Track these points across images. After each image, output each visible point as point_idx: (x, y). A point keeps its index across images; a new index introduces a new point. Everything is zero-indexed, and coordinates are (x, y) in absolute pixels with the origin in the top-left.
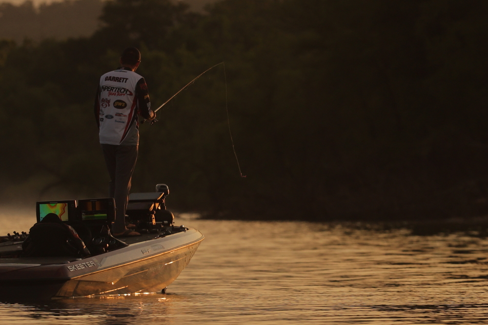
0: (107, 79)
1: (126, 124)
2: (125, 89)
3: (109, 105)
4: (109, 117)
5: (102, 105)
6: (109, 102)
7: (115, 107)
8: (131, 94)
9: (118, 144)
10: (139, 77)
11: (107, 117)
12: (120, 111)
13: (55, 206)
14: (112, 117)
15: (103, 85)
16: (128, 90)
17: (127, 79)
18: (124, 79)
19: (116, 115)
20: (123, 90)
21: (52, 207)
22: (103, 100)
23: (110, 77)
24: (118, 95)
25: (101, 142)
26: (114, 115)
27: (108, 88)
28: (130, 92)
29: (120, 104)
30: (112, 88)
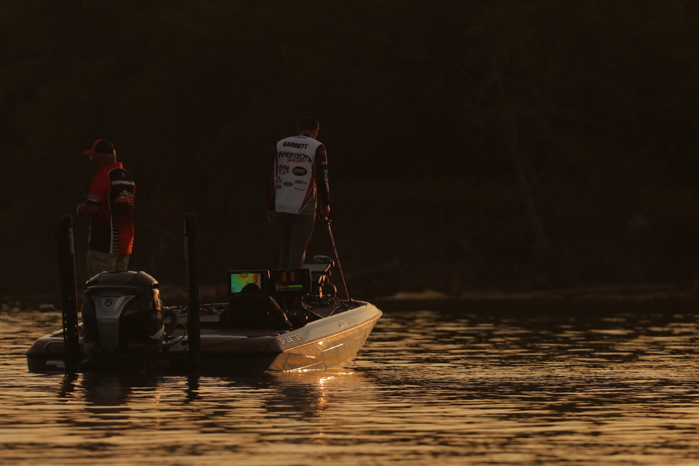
0: (285, 145)
1: (306, 192)
2: (305, 155)
3: (288, 172)
4: (288, 184)
5: (280, 172)
6: (288, 168)
7: (294, 174)
8: (310, 161)
9: (297, 213)
10: (318, 143)
11: (285, 184)
12: (300, 178)
13: (247, 276)
14: (291, 184)
15: (281, 150)
16: (307, 156)
17: (306, 145)
18: (303, 145)
19: (296, 182)
20: (302, 157)
21: (244, 277)
22: (281, 167)
23: (289, 143)
24: (298, 161)
25: (277, 210)
26: (293, 182)
27: (287, 154)
28: (309, 158)
29: (300, 171)
30: (292, 154)
